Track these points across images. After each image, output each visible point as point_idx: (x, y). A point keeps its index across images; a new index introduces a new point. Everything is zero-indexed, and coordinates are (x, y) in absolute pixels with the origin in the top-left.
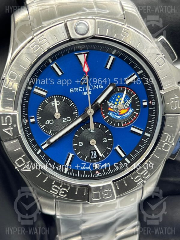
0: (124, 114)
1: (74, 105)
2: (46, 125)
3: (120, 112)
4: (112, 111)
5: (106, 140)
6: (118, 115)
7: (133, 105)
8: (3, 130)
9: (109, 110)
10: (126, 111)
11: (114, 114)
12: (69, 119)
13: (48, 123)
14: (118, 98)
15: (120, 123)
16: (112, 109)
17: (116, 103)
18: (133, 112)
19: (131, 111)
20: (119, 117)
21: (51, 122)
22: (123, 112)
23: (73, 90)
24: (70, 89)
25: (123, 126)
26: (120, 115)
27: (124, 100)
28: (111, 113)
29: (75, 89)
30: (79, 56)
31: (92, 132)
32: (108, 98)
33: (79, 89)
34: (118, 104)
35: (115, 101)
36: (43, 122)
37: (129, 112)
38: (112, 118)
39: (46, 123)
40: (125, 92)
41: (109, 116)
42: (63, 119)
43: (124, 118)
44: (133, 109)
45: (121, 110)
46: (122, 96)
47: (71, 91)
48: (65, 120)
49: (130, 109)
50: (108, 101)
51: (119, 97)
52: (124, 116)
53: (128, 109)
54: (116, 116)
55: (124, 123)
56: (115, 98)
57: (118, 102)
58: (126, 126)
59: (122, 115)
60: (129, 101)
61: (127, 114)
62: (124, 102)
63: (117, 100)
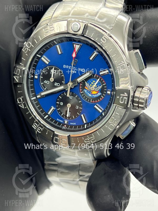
0: (94, 95)
1: (64, 77)
2: (44, 83)
3: (92, 92)
4: (87, 90)
5: (78, 107)
6: (90, 94)
7: (102, 91)
8: (14, 77)
9: (85, 88)
10: (96, 93)
11: (88, 92)
12: (58, 85)
13: (46, 82)
14: (93, 83)
15: (90, 100)
16: (87, 88)
17: (91, 85)
18: (100, 95)
19: (99, 94)
20: (90, 95)
21: (48, 82)
22: (94, 93)
23: (65, 66)
24: (64, 65)
25: (91, 102)
26: (91, 94)
27: (97, 85)
28: (86, 91)
29: (67, 66)
30: (74, 45)
31: (70, 98)
32: (87, 79)
33: (69, 67)
34: (92, 86)
35: (90, 83)
36: (43, 80)
37: (98, 94)
38: (86, 94)
39: (44, 82)
40: (99, 79)
41: (84, 92)
42: (55, 83)
43: (94, 97)
44: (101, 93)
45: (93, 91)
46: (96, 82)
47: (64, 66)
48: (56, 84)
49: (99, 92)
50: (86, 82)
51: (94, 81)
52: (94, 96)
53: (98, 92)
54: (88, 94)
55: (92, 101)
56: (92, 81)
57: (92, 85)
58: (93, 103)
59: (93, 94)
60: (100, 87)
61: (96, 95)
62: (96, 86)
63: (92, 83)
